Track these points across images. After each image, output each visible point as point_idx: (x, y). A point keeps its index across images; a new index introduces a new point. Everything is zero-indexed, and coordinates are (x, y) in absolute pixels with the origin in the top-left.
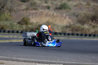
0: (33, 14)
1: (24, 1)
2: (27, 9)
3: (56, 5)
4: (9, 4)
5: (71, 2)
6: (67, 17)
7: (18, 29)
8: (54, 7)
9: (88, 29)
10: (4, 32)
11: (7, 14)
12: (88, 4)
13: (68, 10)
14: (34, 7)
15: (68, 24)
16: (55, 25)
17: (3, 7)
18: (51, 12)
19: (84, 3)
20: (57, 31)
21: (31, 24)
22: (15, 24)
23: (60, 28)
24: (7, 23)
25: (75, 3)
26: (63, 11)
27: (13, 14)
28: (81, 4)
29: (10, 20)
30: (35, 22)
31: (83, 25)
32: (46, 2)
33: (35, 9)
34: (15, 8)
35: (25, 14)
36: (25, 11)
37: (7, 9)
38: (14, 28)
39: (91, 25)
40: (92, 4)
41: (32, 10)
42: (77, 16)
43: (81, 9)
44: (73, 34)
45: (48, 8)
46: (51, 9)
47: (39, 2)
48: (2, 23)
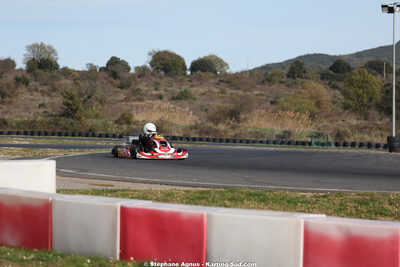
0: (137, 108)
1: (122, 88)
2: (127, 99)
3: (172, 93)
4: (99, 92)
5: (195, 88)
6: (191, 112)
7: (114, 131)
8: (170, 96)
9: (224, 131)
10: (93, 135)
11: (96, 108)
12: (223, 92)
13: (191, 100)
14: (138, 96)
15: (193, 124)
16: (172, 125)
17: (89, 97)
18: (166, 104)
19: (217, 90)
20: (177, 134)
21: (135, 123)
23: (180, 129)
24: (95, 122)
25: (202, 90)
26: (184, 102)
27: (106, 107)
28: (210, 91)
29: (102, 118)
30: (141, 120)
31: (217, 124)
32: (156, 89)
33: (141, 100)
34: (109, 99)
35: (125, 107)
36: (124, 103)
37: (97, 99)
38: (109, 129)
39: (228, 124)
40: (229, 91)
41: (134, 101)
42: (206, 110)
43: (212, 99)
44: (201, 140)
45: (160, 97)
46: (165, 99)
47: (146, 88)
48: (90, 122)
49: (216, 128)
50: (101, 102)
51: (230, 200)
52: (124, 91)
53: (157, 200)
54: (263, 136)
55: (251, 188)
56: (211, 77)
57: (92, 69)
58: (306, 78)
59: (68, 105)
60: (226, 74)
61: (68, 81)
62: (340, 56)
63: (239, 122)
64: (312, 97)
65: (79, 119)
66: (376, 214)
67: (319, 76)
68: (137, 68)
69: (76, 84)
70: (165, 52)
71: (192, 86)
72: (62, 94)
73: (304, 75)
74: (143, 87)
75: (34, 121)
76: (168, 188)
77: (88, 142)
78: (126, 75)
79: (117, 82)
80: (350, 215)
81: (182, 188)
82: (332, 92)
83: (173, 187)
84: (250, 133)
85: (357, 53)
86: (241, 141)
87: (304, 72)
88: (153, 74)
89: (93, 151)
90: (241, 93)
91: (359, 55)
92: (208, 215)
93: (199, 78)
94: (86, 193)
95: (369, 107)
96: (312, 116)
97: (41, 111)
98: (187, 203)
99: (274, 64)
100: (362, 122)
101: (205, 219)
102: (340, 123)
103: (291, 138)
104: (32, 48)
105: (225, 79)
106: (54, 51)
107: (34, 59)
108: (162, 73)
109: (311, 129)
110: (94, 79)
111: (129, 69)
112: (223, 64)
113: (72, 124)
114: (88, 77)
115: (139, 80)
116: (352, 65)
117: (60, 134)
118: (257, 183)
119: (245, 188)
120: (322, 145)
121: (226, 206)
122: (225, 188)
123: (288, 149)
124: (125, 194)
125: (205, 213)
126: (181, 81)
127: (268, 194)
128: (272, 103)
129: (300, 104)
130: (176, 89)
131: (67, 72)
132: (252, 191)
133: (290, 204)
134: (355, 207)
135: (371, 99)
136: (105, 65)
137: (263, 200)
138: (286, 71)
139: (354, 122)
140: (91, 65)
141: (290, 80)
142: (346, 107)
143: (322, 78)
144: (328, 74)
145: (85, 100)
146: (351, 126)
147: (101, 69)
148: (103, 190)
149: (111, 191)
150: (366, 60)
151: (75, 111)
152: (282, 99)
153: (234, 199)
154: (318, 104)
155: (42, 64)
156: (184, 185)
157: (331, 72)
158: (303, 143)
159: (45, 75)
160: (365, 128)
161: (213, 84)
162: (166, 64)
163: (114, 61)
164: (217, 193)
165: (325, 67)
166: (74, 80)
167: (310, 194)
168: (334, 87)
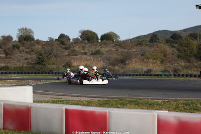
0: (74, 59)
1: (66, 49)
2: (69, 55)
3: (92, 51)
4: (55, 52)
5: (103, 49)
6: (102, 61)
7: (63, 71)
8: (91, 53)
10: (52, 73)
11: (53, 59)
12: (117, 50)
13: (101, 55)
14: (74, 53)
15: (102, 66)
17: (50, 54)
18: (88, 58)
19: (114, 50)
21: (73, 67)
22: (61, 67)
24: (55, 67)
25: (106, 50)
26: (98, 56)
27: (58, 59)
28: (111, 50)
29: (57, 64)
30: (76, 65)
32: (83, 49)
34: (60, 55)
35: (68, 59)
36: (67, 57)
37: (54, 55)
38: (60, 70)
39: (120, 66)
40: (120, 50)
41: (72, 56)
42: (109, 59)
43: (112, 54)
45: (86, 54)
46: (88, 54)
47: (78, 49)
48: (50, 67)
49: (114, 68)
50: (56, 56)
51: (121, 104)
52: (67, 51)
53: (84, 105)
54: (137, 72)
55: (131, 98)
56: (111, 43)
57: (51, 40)
58: (159, 42)
59: (39, 58)
60: (118, 41)
61: (39, 46)
62: (176, 31)
63: (125, 65)
64: (162, 52)
65: (45, 65)
66: (194, 110)
67: (165, 41)
68: (74, 39)
69: (43, 48)
70: (88, 31)
71: (101, 48)
72: (36, 53)
73: (157, 41)
74: (77, 48)
75: (23, 67)
76: (89, 99)
77: (50, 77)
78: (68, 43)
79: (64, 46)
80: (181, 111)
81: (96, 99)
82: (172, 49)
83: (92, 99)
84: (131, 70)
85: (184, 30)
86: (126, 75)
87: (158, 39)
88: (82, 42)
89: (52, 81)
90: (126, 50)
91: (185, 30)
92: (109, 112)
93: (105, 44)
94: (48, 102)
95: (190, 57)
96: (162, 62)
97: (26, 61)
98: (99, 106)
99: (143, 36)
100: (187, 64)
101: (107, 114)
102: (176, 64)
103: (152, 73)
104: (21, 30)
105: (118, 44)
106: (32, 31)
107: (22, 36)
108: (86, 41)
109: (161, 68)
110: (52, 45)
111: (70, 40)
112: (117, 36)
113: (41, 68)
114: (49, 44)
115: (75, 45)
116: (182, 35)
117: (35, 73)
118: (134, 96)
119: (128, 98)
120: (167, 76)
121: (118, 108)
122: (118, 98)
123: (150, 78)
124: (67, 102)
125: (107, 111)
126: (96, 45)
127: (139, 101)
128: (142, 55)
129: (156, 55)
130: (93, 49)
131: (38, 42)
132: (131, 100)
133: (150, 106)
134: (183, 107)
135: (191, 53)
136: (58, 38)
137: (137, 104)
138: (148, 39)
139: (183, 64)
140: (51, 38)
141: (151, 44)
142: (179, 57)
143: (167, 42)
144: (170, 40)
145: (48, 56)
146: (182, 66)
147: (56, 40)
148: (56, 101)
149: (60, 101)
150: (189, 33)
151: (43, 61)
152: (147, 53)
153: (122, 104)
154: (165, 55)
155: (26, 38)
156: (97, 98)
157: (171, 39)
158: (158, 75)
159: (28, 43)
160: (189, 67)
161: (112, 46)
162: (88, 37)
163: (62, 36)
164: (114, 101)
165: (168, 37)
166: (43, 46)
167: (161, 101)
168: (173, 47)
